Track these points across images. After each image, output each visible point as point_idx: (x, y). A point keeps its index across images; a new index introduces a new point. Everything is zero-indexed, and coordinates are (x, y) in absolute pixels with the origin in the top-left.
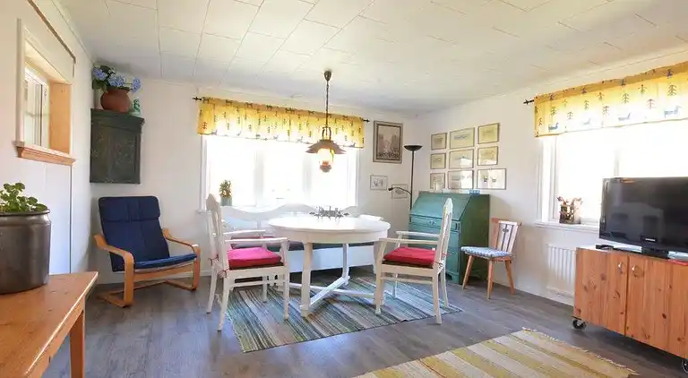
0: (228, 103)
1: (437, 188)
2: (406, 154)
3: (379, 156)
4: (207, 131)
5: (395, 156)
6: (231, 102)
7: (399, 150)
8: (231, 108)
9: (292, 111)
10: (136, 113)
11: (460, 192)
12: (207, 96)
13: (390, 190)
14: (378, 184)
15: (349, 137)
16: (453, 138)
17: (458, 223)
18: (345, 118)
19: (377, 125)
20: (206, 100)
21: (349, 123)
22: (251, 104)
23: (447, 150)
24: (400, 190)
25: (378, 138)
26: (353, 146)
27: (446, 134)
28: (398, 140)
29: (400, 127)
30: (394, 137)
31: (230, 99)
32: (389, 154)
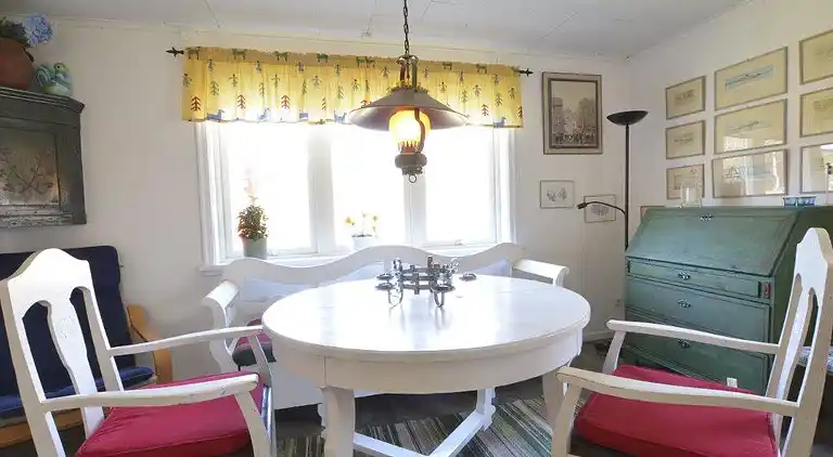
0: (239, 55)
1: (688, 198)
2: (612, 133)
3: (557, 142)
4: (200, 114)
5: (589, 140)
6: (243, 53)
7: (597, 128)
8: (244, 66)
9: (369, 61)
10: (58, 89)
11: (745, 203)
12: (194, 45)
13: (581, 206)
14: (554, 197)
15: (492, 109)
16: (721, 83)
17: (765, 281)
18: (481, 68)
19: (549, 81)
20: (194, 52)
21: (489, 78)
22: (285, 54)
23: (708, 115)
24: (601, 207)
25: (551, 107)
26: (500, 125)
27: (704, 79)
28: (594, 106)
29: (596, 81)
30: (584, 104)
31: (241, 47)
32: (577, 138)
